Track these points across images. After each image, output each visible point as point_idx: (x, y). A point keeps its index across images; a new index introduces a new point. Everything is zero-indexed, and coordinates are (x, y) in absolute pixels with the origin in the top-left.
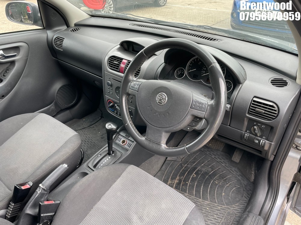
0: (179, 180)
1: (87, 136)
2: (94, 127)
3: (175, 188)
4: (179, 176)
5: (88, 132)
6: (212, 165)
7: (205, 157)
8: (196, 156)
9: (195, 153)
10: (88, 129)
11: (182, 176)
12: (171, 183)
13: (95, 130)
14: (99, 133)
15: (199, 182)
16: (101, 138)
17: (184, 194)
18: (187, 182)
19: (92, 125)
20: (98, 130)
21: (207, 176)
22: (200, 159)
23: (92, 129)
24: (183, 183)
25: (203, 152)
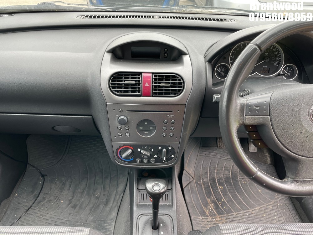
0: (212, 203)
1: (46, 218)
2: (44, 198)
3: (218, 215)
4: (208, 198)
5: (41, 210)
6: (224, 166)
7: (211, 161)
8: (203, 166)
9: (200, 162)
10: (37, 206)
11: (210, 196)
12: (209, 212)
13: (51, 200)
14: (62, 201)
15: (232, 192)
16: (72, 207)
17: (233, 215)
18: (223, 200)
19: (37, 196)
20: (56, 198)
21: (232, 181)
22: (208, 166)
23: (43, 203)
24: (219, 203)
25: (207, 157)
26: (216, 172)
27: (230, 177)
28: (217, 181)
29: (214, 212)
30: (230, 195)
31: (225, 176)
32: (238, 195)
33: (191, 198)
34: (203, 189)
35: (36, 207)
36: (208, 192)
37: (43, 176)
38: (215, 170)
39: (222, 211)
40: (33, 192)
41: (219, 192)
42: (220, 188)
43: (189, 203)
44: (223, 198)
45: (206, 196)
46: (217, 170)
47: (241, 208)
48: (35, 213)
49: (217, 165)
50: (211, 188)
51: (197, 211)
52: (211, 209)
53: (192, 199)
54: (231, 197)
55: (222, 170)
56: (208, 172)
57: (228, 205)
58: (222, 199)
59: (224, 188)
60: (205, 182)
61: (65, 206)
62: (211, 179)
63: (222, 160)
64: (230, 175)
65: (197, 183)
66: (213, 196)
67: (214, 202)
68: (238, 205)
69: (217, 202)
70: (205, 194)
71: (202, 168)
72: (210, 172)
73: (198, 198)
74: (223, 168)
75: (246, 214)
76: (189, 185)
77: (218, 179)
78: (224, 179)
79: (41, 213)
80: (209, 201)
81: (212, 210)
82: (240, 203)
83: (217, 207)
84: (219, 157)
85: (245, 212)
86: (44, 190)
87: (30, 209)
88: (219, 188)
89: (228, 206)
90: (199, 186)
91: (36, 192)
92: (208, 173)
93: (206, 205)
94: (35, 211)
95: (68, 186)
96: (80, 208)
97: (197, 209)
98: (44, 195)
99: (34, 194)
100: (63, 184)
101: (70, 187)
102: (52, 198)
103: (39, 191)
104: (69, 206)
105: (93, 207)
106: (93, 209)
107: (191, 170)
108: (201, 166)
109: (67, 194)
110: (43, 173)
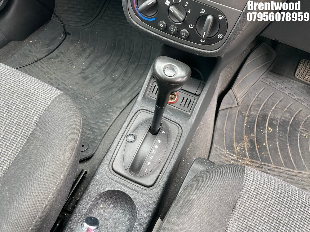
0: (249, 142)
1: (51, 76)
2: (57, 56)
3: (250, 157)
4: (246, 134)
5: (49, 67)
6: (288, 107)
7: (273, 94)
8: (259, 95)
9: (257, 90)
10: (47, 61)
11: (250, 133)
12: (239, 149)
13: (63, 61)
14: (74, 67)
15: (282, 140)
16: (82, 77)
17: (270, 166)
18: (264, 144)
19: (51, 51)
20: (69, 62)
21: (289, 128)
22: (266, 98)
23: (55, 61)
24: (258, 146)
25: (270, 87)
26: (273, 110)
27: (289, 122)
28: (268, 120)
29: (245, 152)
30: (277, 143)
31: (283, 118)
32: (289, 147)
33: (224, 125)
34: (245, 122)
35: (45, 62)
36: (250, 127)
37: (66, 33)
38: (273, 106)
39: (257, 156)
40: (48, 45)
41: (265, 134)
42: (268, 129)
43: (219, 129)
44: (267, 142)
45: (244, 131)
46: (276, 108)
47: (285, 163)
48: (42, 67)
49: (278, 102)
50: (256, 125)
51: (225, 142)
52: (244, 147)
53: (225, 127)
54: (278, 146)
55: (283, 110)
56: (263, 105)
57: (269, 152)
58: (265, 142)
59: (274, 131)
60: (251, 115)
61: (75, 73)
62: (262, 115)
63: (289, 98)
64: (290, 119)
65: (240, 112)
66: (254, 134)
67: (251, 141)
68: (283, 158)
69: (256, 144)
70: (244, 128)
71: (257, 98)
72: (265, 106)
73: (233, 129)
74: (285, 107)
75: (288, 172)
76: (229, 110)
77: (270, 119)
78: (279, 122)
79: (48, 70)
80: (246, 138)
81: (244, 149)
82: (286, 157)
83: (252, 149)
84: (287, 93)
85: (287, 170)
86: (61, 48)
87: (39, 62)
88: (266, 128)
89: (268, 154)
90: (241, 116)
91: (52, 47)
92: (262, 107)
93: (239, 140)
94: (43, 65)
95: (87, 54)
96: (91, 82)
97: (226, 140)
98: (59, 53)
99: (49, 48)
100: (83, 50)
101: (89, 56)
102: (66, 60)
103: (55, 47)
104: (80, 75)
105: (105, 87)
106: (104, 89)
107: (241, 94)
108: (256, 95)
109: (83, 61)
110: (67, 31)
